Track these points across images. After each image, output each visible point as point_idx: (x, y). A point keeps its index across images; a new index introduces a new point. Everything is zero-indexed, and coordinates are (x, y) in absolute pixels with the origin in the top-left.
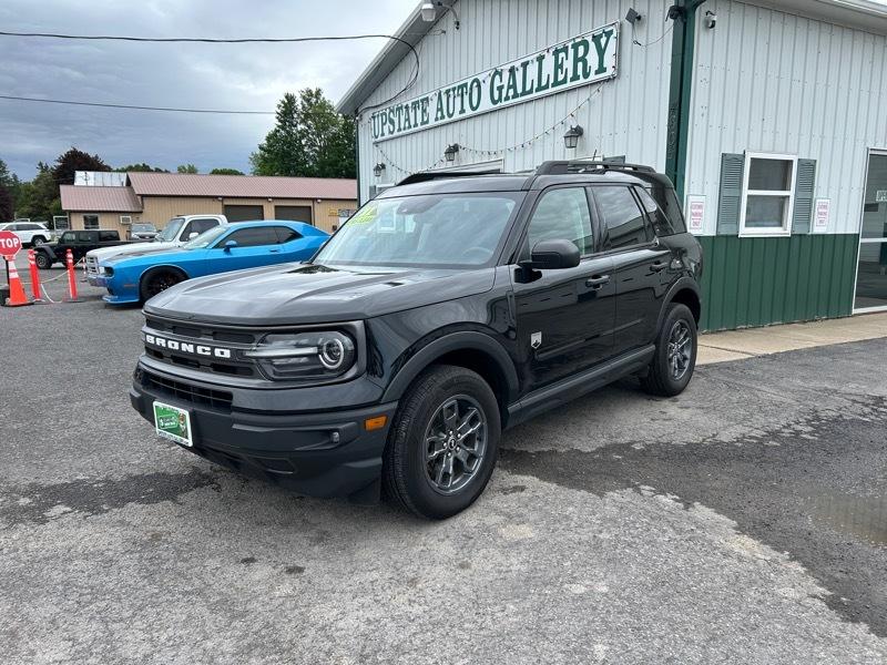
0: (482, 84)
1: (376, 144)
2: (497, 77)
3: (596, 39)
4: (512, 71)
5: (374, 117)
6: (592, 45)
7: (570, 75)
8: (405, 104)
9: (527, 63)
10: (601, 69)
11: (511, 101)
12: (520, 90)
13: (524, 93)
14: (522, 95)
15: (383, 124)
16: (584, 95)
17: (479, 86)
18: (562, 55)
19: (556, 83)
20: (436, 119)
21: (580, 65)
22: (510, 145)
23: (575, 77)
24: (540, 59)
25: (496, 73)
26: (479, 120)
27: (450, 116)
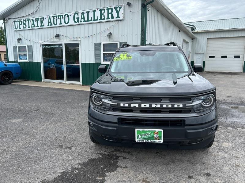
0: (70, 16)
1: (16, 31)
2: (76, 15)
3: (116, 8)
4: (83, 13)
5: (15, 22)
6: (114, 10)
7: (106, 17)
8: (32, 19)
9: (89, 12)
10: (118, 17)
11: (83, 23)
12: (86, 19)
13: (88, 20)
14: (87, 21)
15: (20, 25)
16: (112, 24)
17: (68, 16)
18: (103, 11)
19: (101, 19)
20: (48, 25)
21: (110, 15)
22: (83, 36)
23: (108, 18)
24: (94, 11)
25: (76, 13)
26: (68, 27)
27: (55, 25)
